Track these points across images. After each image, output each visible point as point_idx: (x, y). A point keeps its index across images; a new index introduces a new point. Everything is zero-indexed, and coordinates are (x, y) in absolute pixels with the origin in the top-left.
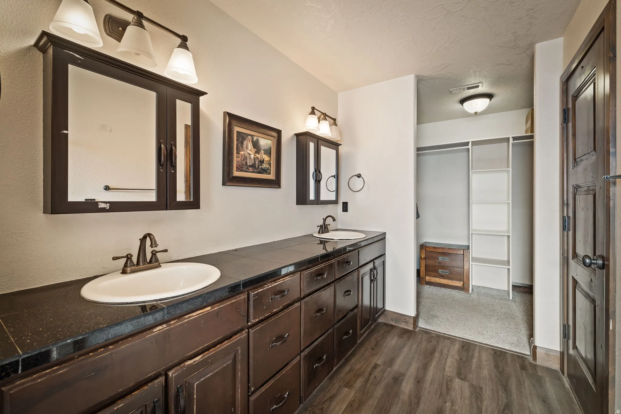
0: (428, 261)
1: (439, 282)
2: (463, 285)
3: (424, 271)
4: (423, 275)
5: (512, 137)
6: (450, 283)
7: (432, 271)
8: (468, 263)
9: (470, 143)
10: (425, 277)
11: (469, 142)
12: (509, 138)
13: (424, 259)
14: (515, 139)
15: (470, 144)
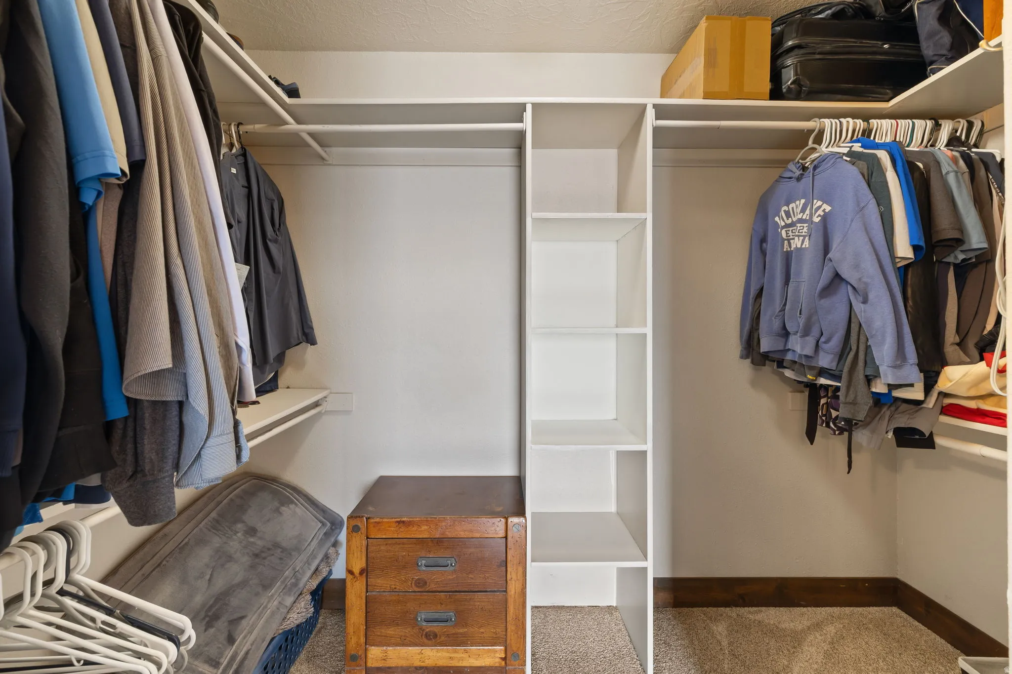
0: (379, 581)
1: (417, 663)
2: (504, 659)
3: (363, 627)
4: (358, 644)
5: (655, 106)
6: (462, 659)
7: (394, 622)
8: (520, 569)
9: (529, 108)
10: (366, 650)
11: (522, 107)
12: (644, 106)
13: (361, 573)
14: (662, 112)
15: (528, 115)
